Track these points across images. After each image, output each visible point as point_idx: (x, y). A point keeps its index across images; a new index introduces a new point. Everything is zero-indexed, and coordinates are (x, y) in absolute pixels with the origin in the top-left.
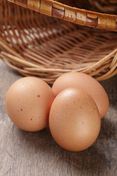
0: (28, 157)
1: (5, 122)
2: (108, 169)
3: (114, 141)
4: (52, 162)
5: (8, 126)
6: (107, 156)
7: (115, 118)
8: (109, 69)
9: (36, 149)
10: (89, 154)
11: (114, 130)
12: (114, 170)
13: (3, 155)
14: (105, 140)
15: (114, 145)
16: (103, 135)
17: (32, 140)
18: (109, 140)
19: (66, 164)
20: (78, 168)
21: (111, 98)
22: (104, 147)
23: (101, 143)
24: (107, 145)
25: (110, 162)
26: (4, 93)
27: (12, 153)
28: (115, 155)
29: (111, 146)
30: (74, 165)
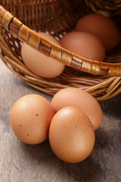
0: (33, 169)
1: (9, 134)
2: (103, 179)
3: (108, 151)
4: (54, 173)
5: (12, 138)
6: (102, 166)
7: (107, 127)
8: (105, 94)
9: (39, 161)
10: (86, 164)
11: (107, 139)
12: (108, 180)
13: (10, 168)
14: (100, 150)
15: (108, 155)
16: (97, 145)
17: (35, 152)
18: (103, 150)
19: (66, 175)
20: (77, 179)
21: (103, 106)
22: (99, 157)
23: (96, 153)
24: (102, 155)
25: (104, 172)
26: (6, 103)
27: (18, 166)
28: (109, 165)
29: (105, 156)
30: (73, 176)
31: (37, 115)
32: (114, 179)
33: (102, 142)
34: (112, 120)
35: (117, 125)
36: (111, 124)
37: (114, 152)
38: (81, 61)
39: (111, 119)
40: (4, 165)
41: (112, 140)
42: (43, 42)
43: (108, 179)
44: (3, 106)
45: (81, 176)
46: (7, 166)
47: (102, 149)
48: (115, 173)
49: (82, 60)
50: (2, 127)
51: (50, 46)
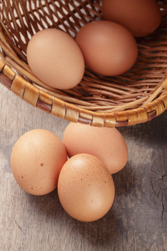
0: (39, 229)
1: (12, 175)
2: (125, 241)
3: (134, 198)
6: (125, 222)
7: (136, 159)
11: (134, 179)
13: (12, 227)
14: (124, 197)
15: (133, 205)
17: (43, 202)
18: (128, 197)
19: (79, 236)
20: (93, 243)
22: (122, 209)
23: (119, 202)
24: (126, 204)
25: (127, 231)
26: (9, 125)
27: (21, 224)
28: (134, 220)
29: (131, 205)
30: (88, 238)
31: (42, 165)
32: (139, 241)
33: (128, 184)
34: (143, 149)
35: (149, 156)
36: (141, 154)
37: (141, 200)
38: (90, 117)
39: (141, 146)
40: (4, 223)
41: (141, 180)
42: (42, 98)
43: (130, 241)
44: (5, 130)
45: (98, 237)
46: (7, 224)
47: (126, 196)
48: (140, 233)
49: (93, 115)
50: (3, 164)
51: (50, 103)
